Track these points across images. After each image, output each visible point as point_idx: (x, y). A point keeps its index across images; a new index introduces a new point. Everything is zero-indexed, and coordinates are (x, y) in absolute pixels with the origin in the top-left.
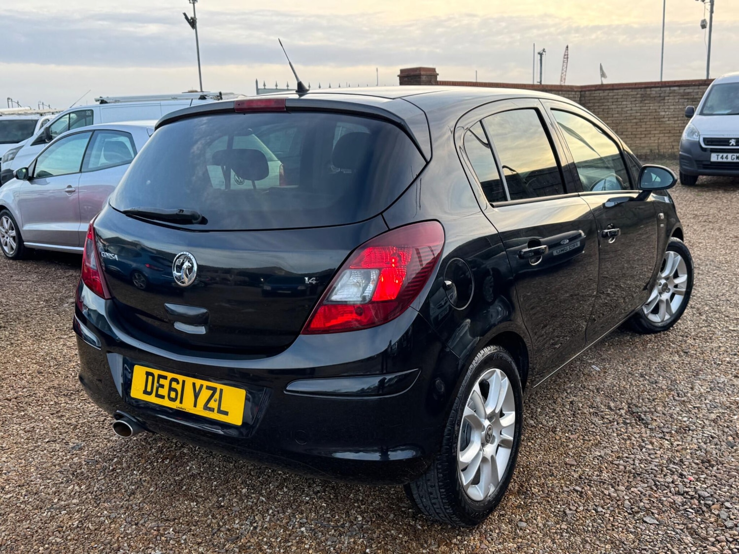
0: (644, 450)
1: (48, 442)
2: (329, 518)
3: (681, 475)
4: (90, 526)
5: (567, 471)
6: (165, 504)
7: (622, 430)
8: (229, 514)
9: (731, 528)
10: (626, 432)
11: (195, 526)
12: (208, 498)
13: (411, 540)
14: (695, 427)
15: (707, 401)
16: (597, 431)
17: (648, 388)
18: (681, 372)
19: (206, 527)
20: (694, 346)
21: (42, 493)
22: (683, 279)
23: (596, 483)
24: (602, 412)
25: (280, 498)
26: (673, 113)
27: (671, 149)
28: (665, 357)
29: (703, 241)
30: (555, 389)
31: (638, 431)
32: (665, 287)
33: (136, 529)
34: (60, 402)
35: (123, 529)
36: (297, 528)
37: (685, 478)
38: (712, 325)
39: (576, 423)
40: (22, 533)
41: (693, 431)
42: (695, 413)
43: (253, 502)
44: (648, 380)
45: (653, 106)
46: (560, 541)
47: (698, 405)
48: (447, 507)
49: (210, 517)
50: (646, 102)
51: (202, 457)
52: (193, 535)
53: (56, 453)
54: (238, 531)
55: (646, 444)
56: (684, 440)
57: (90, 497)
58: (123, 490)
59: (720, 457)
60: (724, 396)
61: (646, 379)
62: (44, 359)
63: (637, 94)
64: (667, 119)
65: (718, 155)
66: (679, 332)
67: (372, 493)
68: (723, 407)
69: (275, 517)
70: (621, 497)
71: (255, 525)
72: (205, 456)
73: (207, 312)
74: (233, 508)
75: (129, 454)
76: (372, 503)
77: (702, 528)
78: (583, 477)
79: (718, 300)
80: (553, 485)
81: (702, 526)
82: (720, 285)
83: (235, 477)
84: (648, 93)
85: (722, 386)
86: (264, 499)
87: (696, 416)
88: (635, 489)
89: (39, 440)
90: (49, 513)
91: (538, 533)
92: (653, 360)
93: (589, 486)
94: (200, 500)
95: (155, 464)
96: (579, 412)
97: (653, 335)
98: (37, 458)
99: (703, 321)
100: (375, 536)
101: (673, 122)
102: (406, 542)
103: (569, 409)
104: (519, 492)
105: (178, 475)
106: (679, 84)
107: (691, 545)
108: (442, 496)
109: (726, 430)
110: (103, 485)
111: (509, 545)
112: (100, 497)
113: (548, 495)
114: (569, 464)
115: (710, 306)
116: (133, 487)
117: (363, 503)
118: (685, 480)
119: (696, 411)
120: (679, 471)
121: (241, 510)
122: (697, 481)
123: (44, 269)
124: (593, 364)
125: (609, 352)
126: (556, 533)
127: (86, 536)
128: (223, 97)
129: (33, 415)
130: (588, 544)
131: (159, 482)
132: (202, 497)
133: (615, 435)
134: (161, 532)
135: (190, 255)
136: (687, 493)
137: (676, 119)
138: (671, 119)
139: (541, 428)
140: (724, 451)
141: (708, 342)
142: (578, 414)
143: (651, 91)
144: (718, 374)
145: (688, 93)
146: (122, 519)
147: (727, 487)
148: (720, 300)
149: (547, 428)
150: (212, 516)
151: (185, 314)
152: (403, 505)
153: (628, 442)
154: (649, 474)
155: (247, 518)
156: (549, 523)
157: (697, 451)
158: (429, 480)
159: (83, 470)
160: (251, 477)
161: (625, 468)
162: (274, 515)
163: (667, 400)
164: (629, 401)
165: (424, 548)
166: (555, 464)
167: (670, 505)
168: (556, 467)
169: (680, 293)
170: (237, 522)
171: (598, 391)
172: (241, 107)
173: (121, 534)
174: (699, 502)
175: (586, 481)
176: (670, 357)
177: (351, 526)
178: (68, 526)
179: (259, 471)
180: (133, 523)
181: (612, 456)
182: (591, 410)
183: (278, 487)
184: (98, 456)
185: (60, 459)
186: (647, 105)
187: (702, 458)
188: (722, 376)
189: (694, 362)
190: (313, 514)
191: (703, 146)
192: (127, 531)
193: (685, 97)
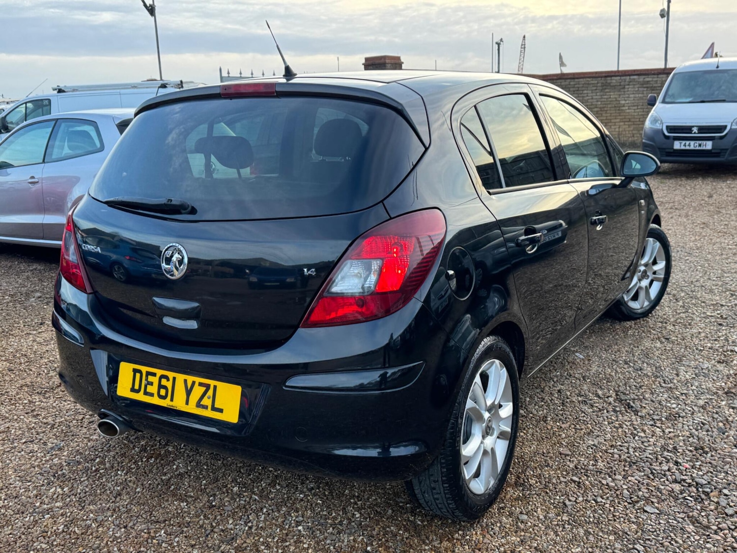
0: (637, 438)
1: (25, 442)
2: (326, 515)
3: (677, 463)
4: (76, 530)
5: (562, 461)
6: (153, 506)
7: (613, 418)
8: (221, 514)
9: (732, 516)
10: (617, 420)
11: (187, 527)
12: (198, 498)
13: (412, 536)
14: (684, 414)
15: (694, 388)
16: (588, 420)
17: (634, 375)
18: (664, 359)
19: (198, 528)
20: (674, 332)
21: (23, 497)
22: (661, 266)
23: (592, 473)
24: (591, 400)
25: (273, 496)
26: (633, 102)
27: (631, 137)
28: (647, 343)
29: (671, 228)
30: (541, 377)
31: (629, 419)
32: (644, 274)
33: (125, 532)
34: (34, 401)
35: (111, 533)
36: (293, 527)
37: (681, 465)
38: (690, 311)
39: (566, 412)
40: (5, 540)
41: (682, 417)
42: (683, 399)
43: (245, 501)
44: (633, 367)
45: (613, 95)
46: (563, 533)
47: (685, 392)
48: (450, 502)
49: (202, 517)
50: (607, 90)
51: (188, 456)
52: (186, 537)
53: (35, 454)
54: (232, 532)
55: (638, 432)
56: (676, 427)
57: (74, 499)
58: (108, 492)
59: (713, 443)
60: (709, 382)
61: (630, 367)
62: (14, 356)
63: (598, 83)
64: (627, 108)
65: (681, 143)
66: (657, 318)
67: (367, 489)
68: (710, 393)
69: (270, 516)
70: (619, 486)
71: (250, 524)
72: (191, 454)
73: (198, 306)
74: (225, 508)
75: (112, 453)
76: (368, 499)
77: (703, 516)
78: (579, 467)
79: (693, 286)
80: (549, 476)
81: (703, 514)
82: (693, 271)
83: (224, 475)
84: (609, 81)
85: (707, 372)
86: (257, 497)
87: (685, 403)
88: (633, 478)
89: (15, 441)
90: (32, 518)
91: (540, 525)
92: (635, 347)
93: (586, 476)
94: (190, 500)
95: (140, 463)
96: (568, 400)
97: (633, 322)
98: (15, 460)
99: (681, 307)
100: (375, 533)
101: (633, 111)
102: (407, 538)
103: (557, 398)
104: (516, 483)
105: (165, 474)
106: (639, 73)
107: (693, 534)
108: (446, 492)
109: (716, 416)
110: (87, 487)
111: (512, 539)
112: (84, 499)
113: (546, 486)
114: (563, 454)
115: (685, 292)
116: (119, 488)
117: (360, 499)
118: (681, 467)
119: (684, 397)
120: (675, 459)
121: (234, 509)
122: (693, 468)
123: (6, 263)
124: (577, 352)
125: (591, 340)
126: (558, 525)
127: (73, 541)
128: (184, 85)
129: (7, 415)
130: (591, 536)
131: (145, 483)
132: (191, 497)
133: (606, 423)
134: (152, 534)
135: (180, 247)
136: (684, 480)
137: (636, 108)
138: (631, 108)
139: (532, 417)
140: (715, 438)
141: (688, 328)
142: (567, 402)
143: (611, 80)
144: (701, 360)
145: (648, 81)
146: (109, 522)
147: (723, 474)
148: (695, 286)
149: (538, 418)
150: (205, 516)
151: (174, 308)
152: (400, 499)
153: (620, 430)
154: (644, 463)
155: (241, 518)
156: (550, 515)
157: (690, 437)
158: (432, 475)
159: (64, 471)
160: (241, 474)
161: (620, 457)
162: (269, 514)
163: (654, 387)
164: (617, 389)
165: (427, 545)
166: (549, 455)
167: (669, 494)
168: (551, 458)
169: (658, 280)
170: (230, 522)
171: (584, 379)
172: (227, 92)
173: (110, 538)
174: (697, 490)
175: (582, 471)
176: (652, 343)
177: (349, 523)
178: (53, 531)
179: (249, 468)
180: (122, 526)
181: (606, 445)
182: (580, 399)
183: (269, 484)
184: (79, 457)
185: (39, 460)
186: (607, 94)
187: (695, 445)
188: (705, 362)
189: (676, 348)
190: (309, 512)
191: (667, 134)
192: (116, 535)
193: (644, 86)
